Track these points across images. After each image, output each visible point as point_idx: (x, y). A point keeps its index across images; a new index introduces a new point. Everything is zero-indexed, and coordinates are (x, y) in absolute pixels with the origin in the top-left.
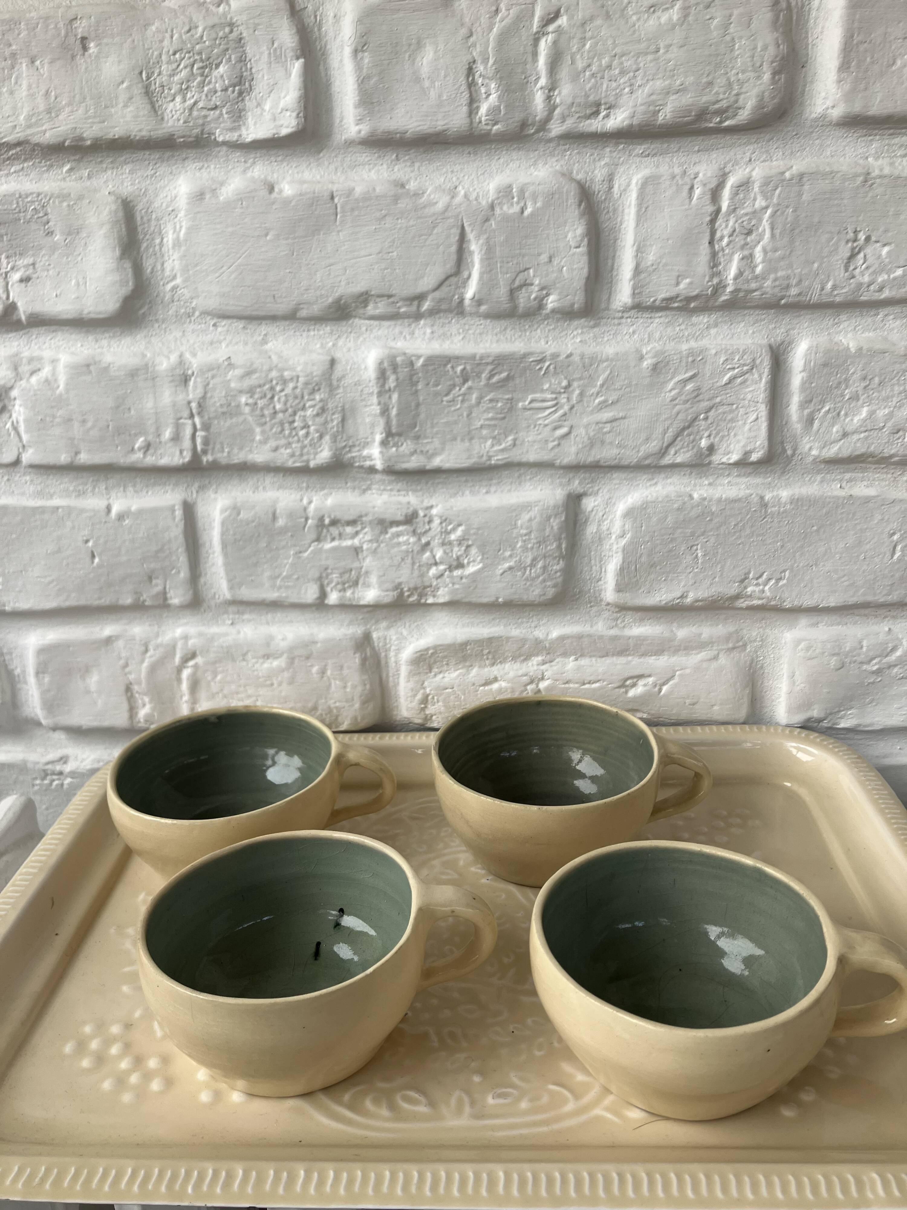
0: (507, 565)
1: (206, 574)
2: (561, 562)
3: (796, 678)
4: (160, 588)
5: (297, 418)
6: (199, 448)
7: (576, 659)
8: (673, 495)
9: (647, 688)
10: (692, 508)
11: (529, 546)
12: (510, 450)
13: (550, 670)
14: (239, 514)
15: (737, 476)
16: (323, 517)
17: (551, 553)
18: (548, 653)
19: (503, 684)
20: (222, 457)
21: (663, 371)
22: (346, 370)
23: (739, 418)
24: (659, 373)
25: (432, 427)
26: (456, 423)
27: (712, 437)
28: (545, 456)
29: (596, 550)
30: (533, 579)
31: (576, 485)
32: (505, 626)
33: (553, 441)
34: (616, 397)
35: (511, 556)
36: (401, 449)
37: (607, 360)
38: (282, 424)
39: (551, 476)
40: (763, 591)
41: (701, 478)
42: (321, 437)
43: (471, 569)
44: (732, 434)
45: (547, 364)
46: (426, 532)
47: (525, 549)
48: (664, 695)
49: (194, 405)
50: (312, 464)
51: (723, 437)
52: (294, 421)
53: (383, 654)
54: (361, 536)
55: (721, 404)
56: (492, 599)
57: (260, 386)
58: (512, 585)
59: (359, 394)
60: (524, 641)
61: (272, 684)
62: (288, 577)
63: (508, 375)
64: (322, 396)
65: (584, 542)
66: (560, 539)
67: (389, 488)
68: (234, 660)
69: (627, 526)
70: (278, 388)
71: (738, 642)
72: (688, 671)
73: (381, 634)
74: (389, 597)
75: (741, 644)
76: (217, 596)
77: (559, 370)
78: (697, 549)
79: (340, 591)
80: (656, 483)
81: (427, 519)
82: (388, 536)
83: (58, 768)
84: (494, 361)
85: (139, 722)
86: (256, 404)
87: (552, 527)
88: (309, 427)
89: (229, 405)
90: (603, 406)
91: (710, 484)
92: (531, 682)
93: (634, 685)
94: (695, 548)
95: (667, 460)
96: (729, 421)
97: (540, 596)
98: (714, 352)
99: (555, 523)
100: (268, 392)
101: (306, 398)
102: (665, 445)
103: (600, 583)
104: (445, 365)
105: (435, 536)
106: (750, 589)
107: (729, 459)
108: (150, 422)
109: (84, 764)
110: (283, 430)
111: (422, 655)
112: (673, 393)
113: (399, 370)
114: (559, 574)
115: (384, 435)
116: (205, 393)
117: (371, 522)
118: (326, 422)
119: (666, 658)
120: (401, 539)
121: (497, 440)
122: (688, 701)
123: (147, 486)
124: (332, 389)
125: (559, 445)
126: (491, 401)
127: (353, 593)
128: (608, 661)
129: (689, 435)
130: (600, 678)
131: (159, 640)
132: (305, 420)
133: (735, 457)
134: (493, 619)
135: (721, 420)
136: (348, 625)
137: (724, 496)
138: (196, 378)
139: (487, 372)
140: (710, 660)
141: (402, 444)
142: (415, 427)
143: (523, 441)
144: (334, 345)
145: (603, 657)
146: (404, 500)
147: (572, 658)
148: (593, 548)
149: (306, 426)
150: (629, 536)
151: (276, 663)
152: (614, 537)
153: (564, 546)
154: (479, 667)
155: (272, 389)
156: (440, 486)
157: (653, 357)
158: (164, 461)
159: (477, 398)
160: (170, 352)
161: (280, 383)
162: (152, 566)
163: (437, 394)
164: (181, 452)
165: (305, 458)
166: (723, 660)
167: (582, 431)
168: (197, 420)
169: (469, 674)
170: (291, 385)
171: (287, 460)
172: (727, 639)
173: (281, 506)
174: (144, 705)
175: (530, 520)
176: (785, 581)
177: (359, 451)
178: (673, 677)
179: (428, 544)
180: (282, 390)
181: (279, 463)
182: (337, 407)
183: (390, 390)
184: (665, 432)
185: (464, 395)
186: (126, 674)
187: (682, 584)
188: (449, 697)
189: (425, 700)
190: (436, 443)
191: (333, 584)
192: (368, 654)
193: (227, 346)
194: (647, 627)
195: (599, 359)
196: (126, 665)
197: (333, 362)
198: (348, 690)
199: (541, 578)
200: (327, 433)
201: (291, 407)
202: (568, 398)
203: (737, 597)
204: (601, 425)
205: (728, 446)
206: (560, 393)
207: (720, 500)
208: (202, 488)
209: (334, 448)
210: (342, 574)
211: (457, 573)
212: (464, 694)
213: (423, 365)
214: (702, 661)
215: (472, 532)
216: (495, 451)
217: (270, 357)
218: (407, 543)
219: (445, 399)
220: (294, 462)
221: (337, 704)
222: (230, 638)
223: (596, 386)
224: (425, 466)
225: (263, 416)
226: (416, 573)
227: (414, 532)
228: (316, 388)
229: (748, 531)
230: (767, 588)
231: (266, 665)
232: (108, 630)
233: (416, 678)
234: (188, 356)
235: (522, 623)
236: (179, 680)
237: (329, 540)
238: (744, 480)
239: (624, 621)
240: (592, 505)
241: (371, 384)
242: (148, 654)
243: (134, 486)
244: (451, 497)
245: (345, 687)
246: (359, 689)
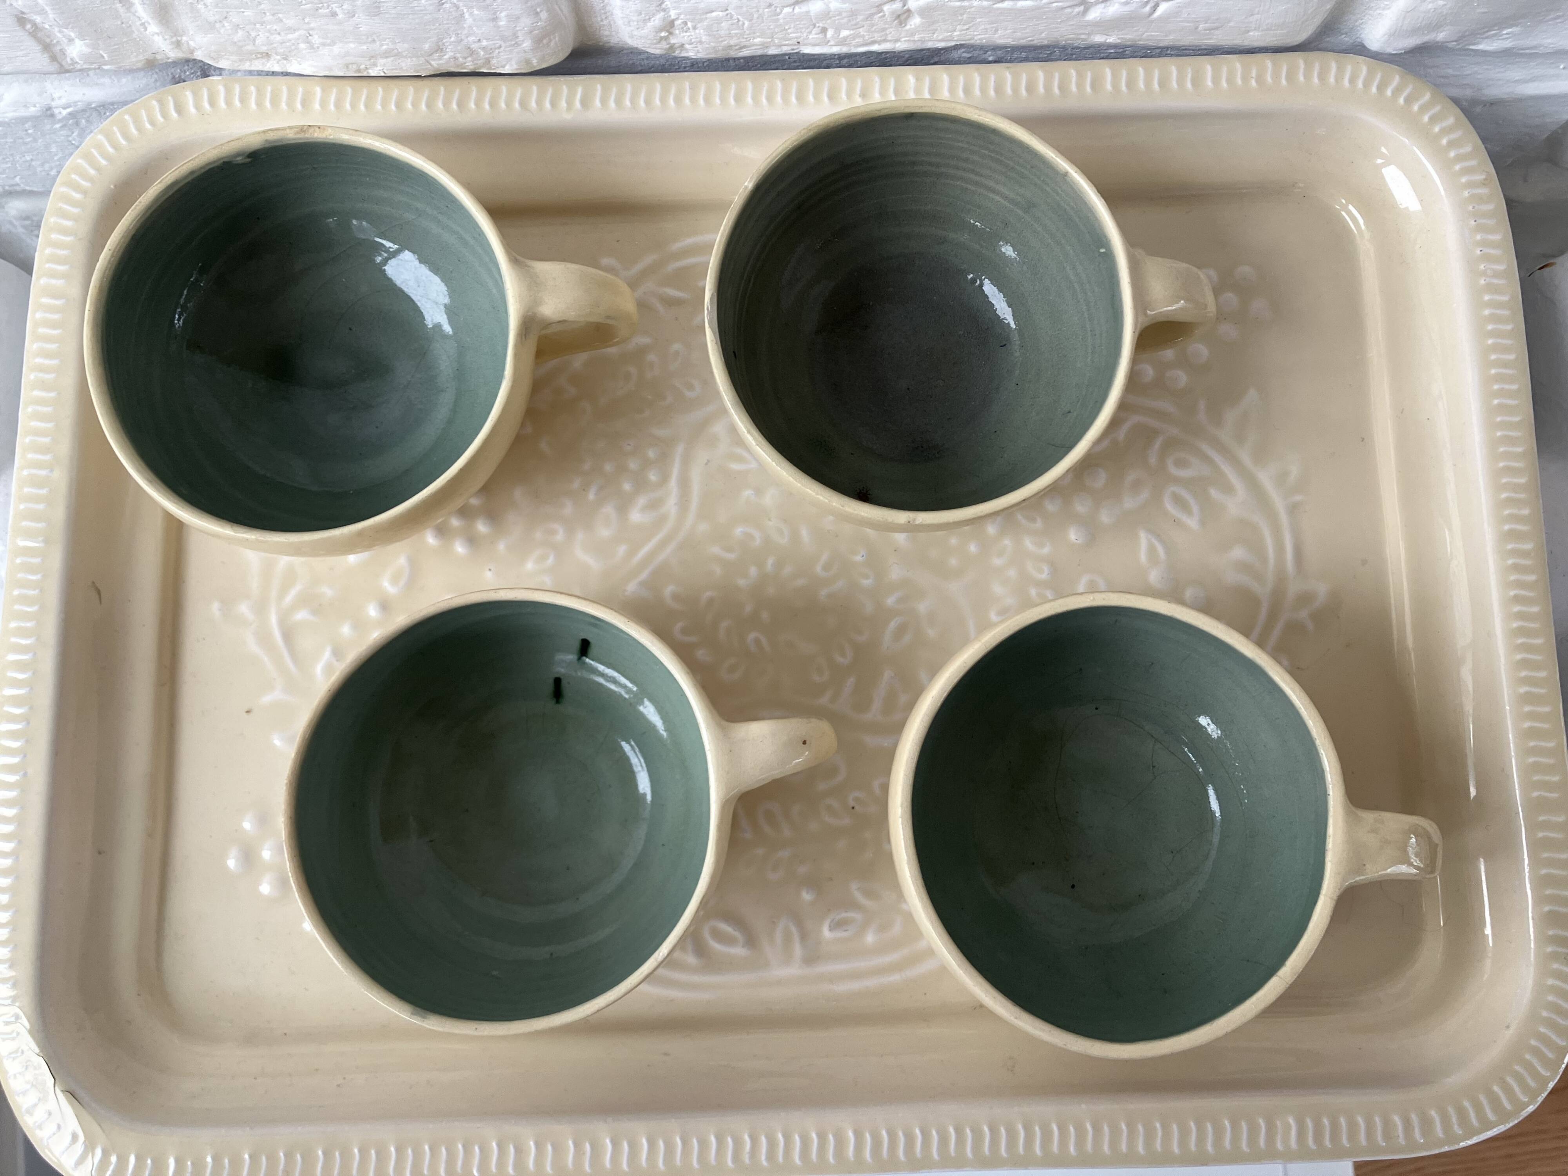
9: (1127, 8)
48: (1160, 18)
85: (74, 61)
122: (1202, 26)
174: (71, 41)
188: (719, 23)
189: (670, 26)
198: (503, 23)
221: (484, 43)
236: (126, 2)
245: (495, 19)
246: (526, 22)
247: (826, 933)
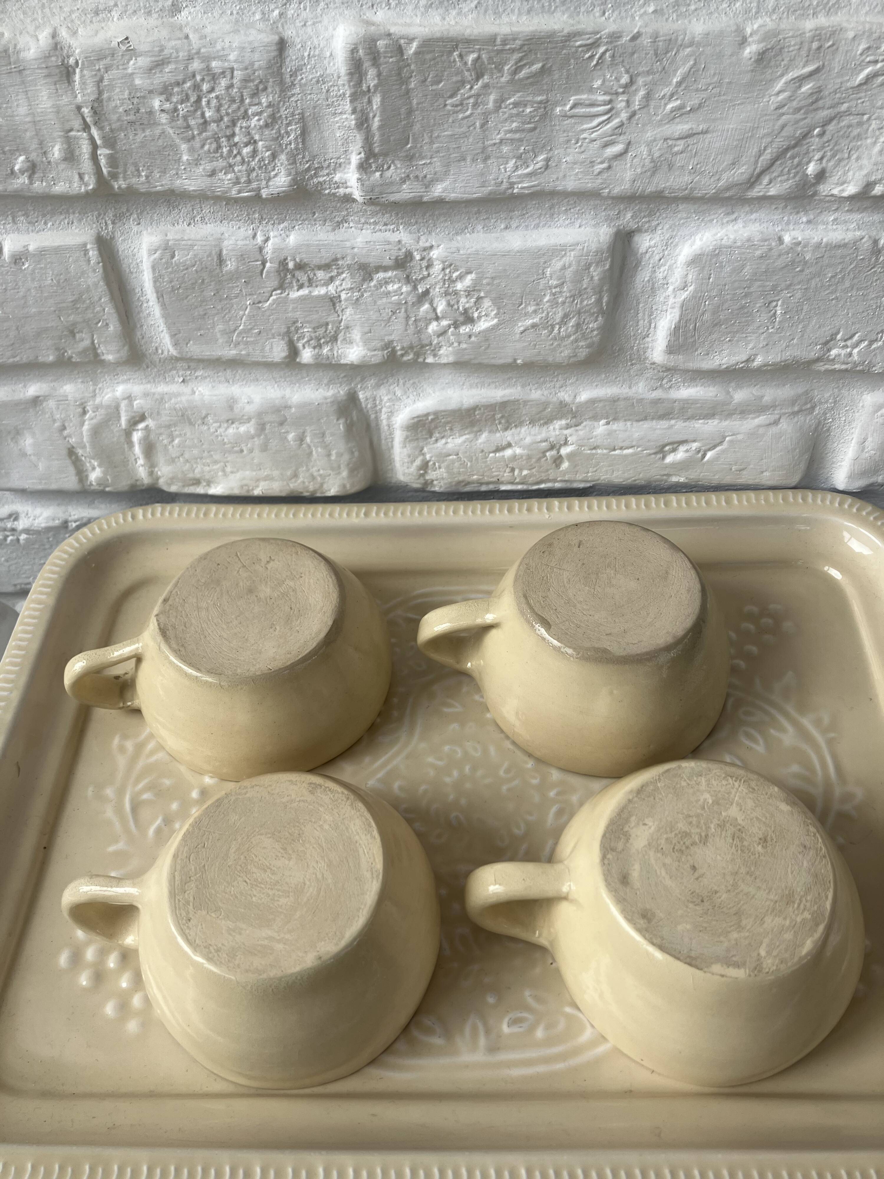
0: (529, 322)
1: (142, 326)
2: (600, 318)
3: (866, 443)
4: (87, 343)
5: (237, 130)
6: (105, 171)
7: (608, 423)
8: (757, 237)
9: (687, 454)
10: (780, 255)
11: (560, 300)
12: (542, 173)
13: (574, 436)
14: (173, 256)
15: (848, 211)
16: (286, 259)
17: (587, 308)
18: (575, 417)
19: (518, 451)
20: (140, 182)
21: (772, 63)
22: (303, 58)
23: (869, 133)
24: (765, 67)
25: (432, 142)
26: (465, 135)
27: (824, 161)
28: (590, 185)
29: (646, 302)
30: (563, 339)
31: (628, 220)
32: (523, 386)
33: (602, 162)
34: (697, 102)
35: (535, 311)
36: (388, 174)
37: (691, 44)
38: (217, 140)
39: (595, 208)
40: (850, 355)
41: (798, 213)
42: (274, 156)
43: (483, 325)
44: (855, 156)
45: (602, 50)
46: (423, 278)
47: (554, 303)
48: (708, 461)
49: (86, 111)
50: (264, 193)
51: (840, 160)
52: (233, 135)
53: (373, 416)
54: (337, 283)
55: (848, 113)
56: (510, 360)
57: (178, 84)
58: (535, 345)
59: (323, 96)
60: (545, 405)
61: (242, 451)
62: (247, 331)
63: (543, 66)
64: (271, 98)
65: (631, 292)
66: (600, 292)
67: (372, 221)
68: (191, 424)
69: (690, 277)
70: (205, 87)
71: (806, 404)
72: (740, 437)
73: (368, 394)
74: (377, 357)
75: (809, 406)
76: (160, 351)
77: (618, 60)
78: (776, 306)
79: (314, 348)
80: (736, 219)
81: (424, 264)
82: (372, 284)
83: (9, 525)
84: (522, 46)
85: (91, 484)
86: (176, 110)
87: (592, 277)
88: (255, 142)
89: (138, 110)
90: (679, 113)
91: (809, 222)
92: (552, 447)
93: (674, 450)
94: (774, 304)
95: (757, 192)
96: (854, 138)
97: (570, 357)
98: (851, 34)
99: (596, 273)
100: (190, 92)
101: (247, 101)
102: (758, 170)
103: (647, 339)
104: (450, 53)
105: (436, 284)
106: (834, 352)
107: (843, 190)
108: (28, 134)
109: (37, 521)
110: (219, 147)
111: (420, 421)
112: (781, 97)
113: (382, 60)
114: (595, 333)
115: (363, 155)
116: (100, 93)
117: (349, 267)
118: (279, 137)
119: (716, 422)
120: (390, 288)
121: (522, 159)
122: (734, 468)
123: (44, 216)
124: (284, 88)
125: (609, 167)
126: (516, 105)
127: (331, 350)
128: (646, 425)
129: (793, 157)
130: (634, 443)
131: (98, 400)
132: (249, 133)
133: (851, 190)
134: (509, 378)
135: (843, 137)
136: (328, 385)
137: (825, 240)
138: (81, 71)
139: (512, 62)
140: (770, 424)
141: (389, 168)
142: (408, 144)
143: (560, 161)
144: (281, 15)
145: (642, 420)
146: (394, 237)
147: (603, 422)
148: (642, 300)
149: (252, 142)
150: (691, 288)
151: (243, 429)
152: (671, 288)
153: (605, 299)
154: (490, 432)
155: (196, 87)
156: (442, 219)
157: (759, 42)
158: (60, 188)
159: (496, 101)
160: (37, 28)
161: (207, 78)
162: (72, 318)
163: (437, 95)
164: (81, 176)
165: (254, 185)
166: (784, 425)
167: (644, 150)
168: (95, 132)
169: (477, 440)
170: (224, 83)
171: (230, 189)
172: (793, 402)
173: (228, 245)
174: (94, 469)
175: (564, 268)
176: (880, 343)
177: (328, 174)
178: (721, 443)
179: (427, 292)
180: (212, 90)
181: (219, 191)
182: (293, 115)
183: (369, 90)
184: (760, 154)
185: (478, 95)
186: (65, 438)
187: (751, 346)
188: (453, 464)
189: (425, 466)
190: (438, 165)
191: (305, 340)
192: (355, 418)
193: (121, 17)
194: (698, 388)
195: (679, 42)
196: (64, 428)
197: (282, 45)
198: (333, 458)
199: (572, 338)
200: (282, 151)
201: (228, 114)
202: (628, 102)
203: (818, 360)
204: (670, 142)
205: (845, 173)
206: (617, 94)
207: (818, 245)
208: (119, 218)
209: (293, 172)
210: (315, 329)
211: (465, 329)
212: (471, 461)
213: (416, 53)
214: (759, 426)
215: (484, 282)
216: (519, 176)
217: (187, 37)
218: (398, 292)
219: (449, 102)
220: (239, 192)
221: (321, 472)
222: (184, 399)
223: (670, 83)
224: (421, 197)
225: (188, 127)
226: (411, 329)
227: (408, 279)
228: (261, 87)
229: (847, 284)
230: (856, 351)
231: (231, 431)
232: (33, 389)
233: (415, 444)
234: (64, 33)
235: (544, 382)
236: (131, 444)
237: (296, 288)
238: (857, 216)
239: (671, 381)
240: (647, 244)
241: (340, 82)
242: (87, 416)
243: (26, 215)
244: (457, 234)
245: (329, 455)
246: (346, 457)
247: (505, 1029)
